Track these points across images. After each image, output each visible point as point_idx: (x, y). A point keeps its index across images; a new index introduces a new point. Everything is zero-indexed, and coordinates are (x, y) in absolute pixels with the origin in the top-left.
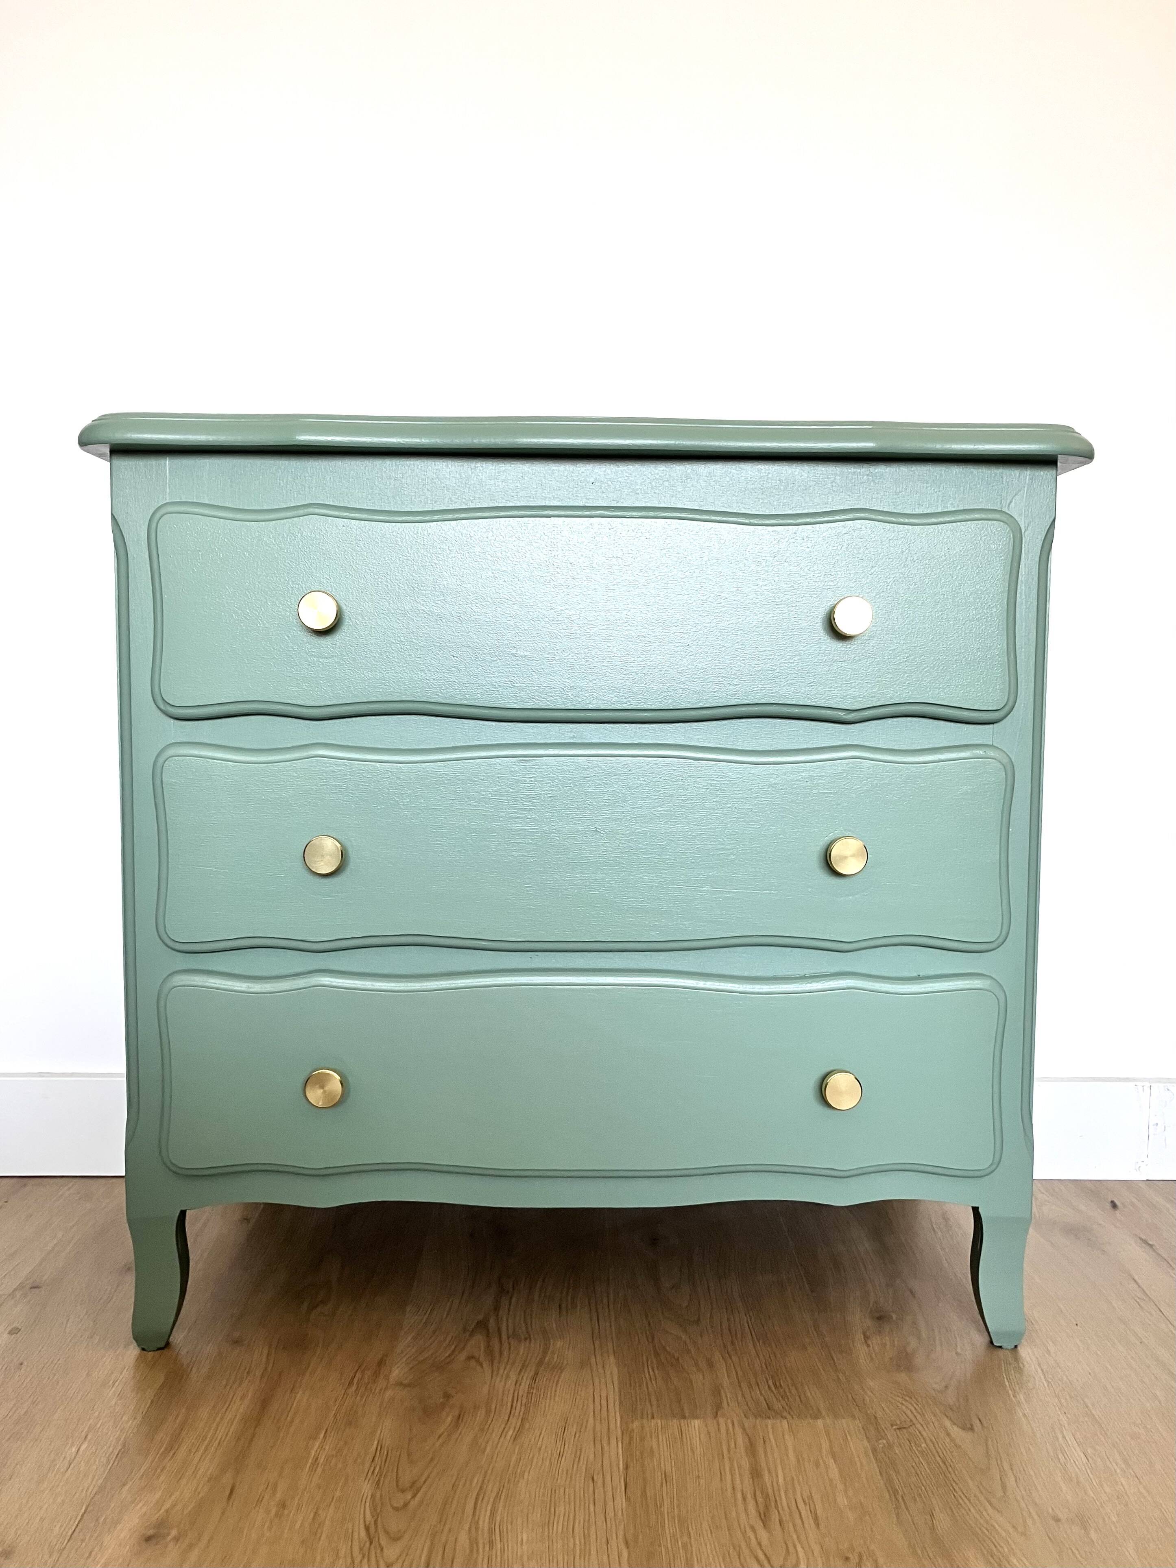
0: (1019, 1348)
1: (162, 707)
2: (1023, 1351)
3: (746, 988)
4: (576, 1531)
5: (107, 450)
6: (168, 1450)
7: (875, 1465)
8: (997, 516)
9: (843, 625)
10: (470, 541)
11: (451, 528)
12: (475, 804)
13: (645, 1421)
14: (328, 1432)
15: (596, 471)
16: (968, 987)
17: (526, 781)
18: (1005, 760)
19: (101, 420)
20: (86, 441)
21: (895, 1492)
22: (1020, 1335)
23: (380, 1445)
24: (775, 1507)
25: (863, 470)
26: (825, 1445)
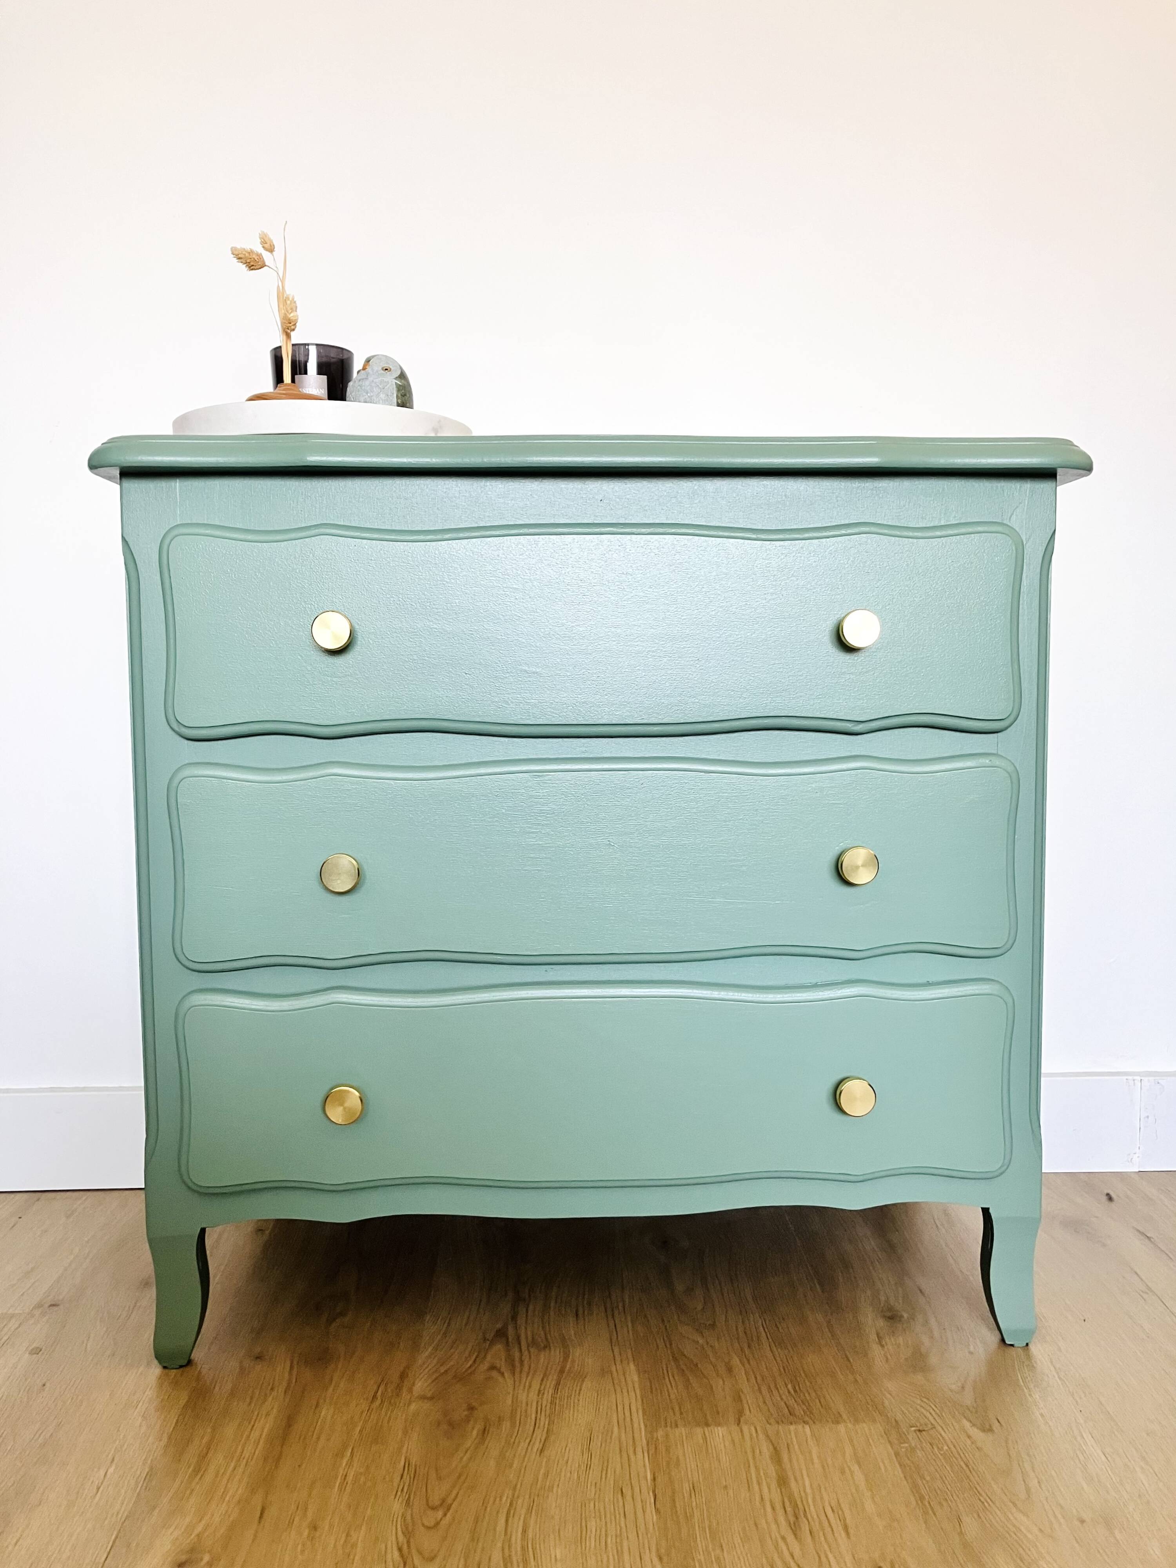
0: (1030, 1346)
1: (176, 728)
2: (1035, 1349)
3: (759, 997)
4: (609, 1545)
5: (117, 472)
6: (196, 1471)
7: (900, 1470)
8: (1000, 529)
9: (851, 639)
10: (481, 559)
11: (463, 546)
12: (489, 820)
13: (669, 1428)
14: (355, 1450)
15: (604, 488)
16: (977, 992)
17: (539, 796)
18: (1010, 768)
19: (109, 443)
20: (95, 464)
21: (922, 1498)
22: (1032, 1332)
23: (407, 1462)
24: (804, 1516)
25: (867, 484)
26: (849, 1451)
